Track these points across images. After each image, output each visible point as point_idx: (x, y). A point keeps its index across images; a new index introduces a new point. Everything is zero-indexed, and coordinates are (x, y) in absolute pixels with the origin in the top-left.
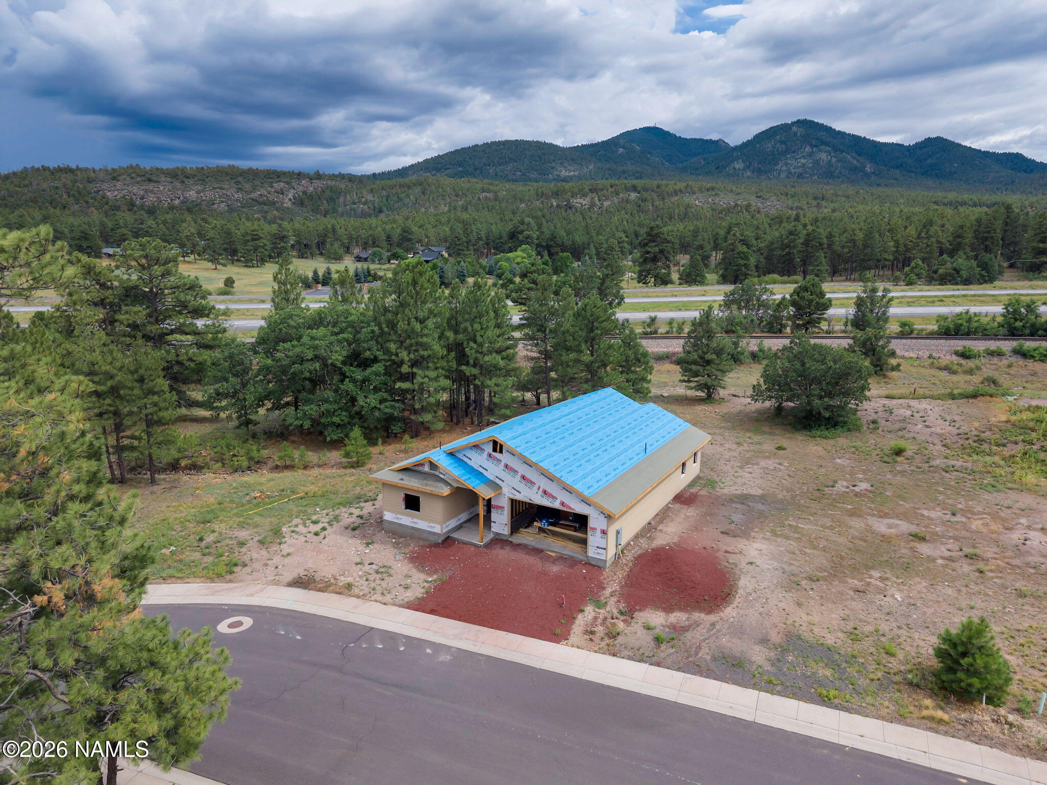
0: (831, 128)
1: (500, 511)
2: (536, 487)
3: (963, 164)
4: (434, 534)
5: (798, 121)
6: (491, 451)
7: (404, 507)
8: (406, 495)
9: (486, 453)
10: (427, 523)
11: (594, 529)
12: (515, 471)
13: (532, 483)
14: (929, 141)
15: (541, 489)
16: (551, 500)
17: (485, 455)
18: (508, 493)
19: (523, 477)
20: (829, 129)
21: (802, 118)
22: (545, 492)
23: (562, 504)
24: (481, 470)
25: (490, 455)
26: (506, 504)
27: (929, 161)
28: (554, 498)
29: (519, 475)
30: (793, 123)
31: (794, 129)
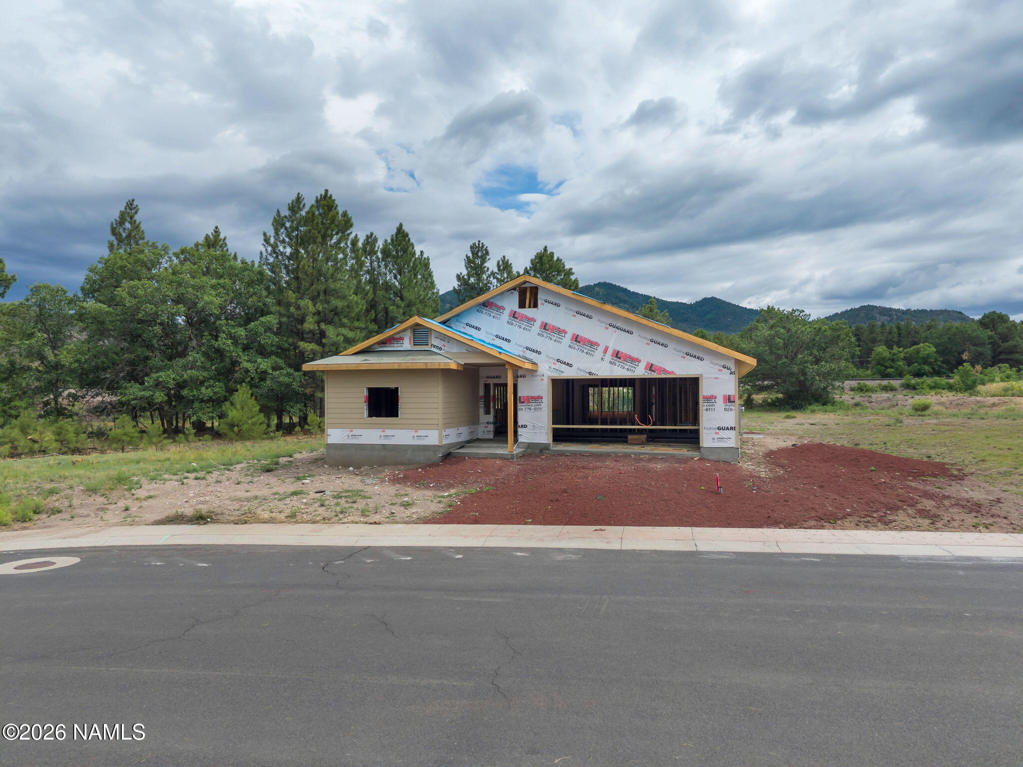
0: (626, 289)
1: (533, 405)
2: (601, 349)
3: (735, 319)
4: (426, 448)
5: (599, 283)
6: (515, 307)
7: (366, 413)
8: (370, 390)
9: (507, 313)
10: (412, 433)
11: (710, 399)
12: (561, 332)
13: (593, 344)
14: (705, 300)
15: (610, 352)
16: (628, 365)
17: (506, 316)
18: (548, 370)
19: (576, 339)
20: (625, 291)
21: (602, 281)
22: (617, 355)
23: (651, 367)
24: (498, 342)
25: (514, 315)
26: (545, 391)
27: (709, 316)
28: (635, 360)
29: (569, 336)
30: (595, 285)
31: (597, 289)
